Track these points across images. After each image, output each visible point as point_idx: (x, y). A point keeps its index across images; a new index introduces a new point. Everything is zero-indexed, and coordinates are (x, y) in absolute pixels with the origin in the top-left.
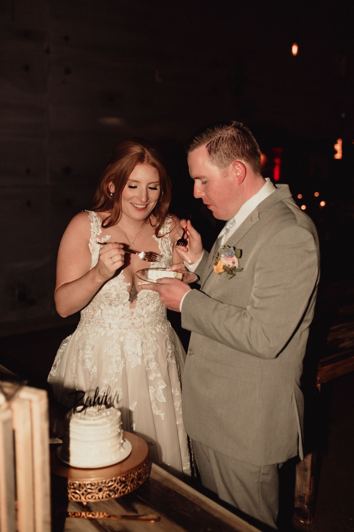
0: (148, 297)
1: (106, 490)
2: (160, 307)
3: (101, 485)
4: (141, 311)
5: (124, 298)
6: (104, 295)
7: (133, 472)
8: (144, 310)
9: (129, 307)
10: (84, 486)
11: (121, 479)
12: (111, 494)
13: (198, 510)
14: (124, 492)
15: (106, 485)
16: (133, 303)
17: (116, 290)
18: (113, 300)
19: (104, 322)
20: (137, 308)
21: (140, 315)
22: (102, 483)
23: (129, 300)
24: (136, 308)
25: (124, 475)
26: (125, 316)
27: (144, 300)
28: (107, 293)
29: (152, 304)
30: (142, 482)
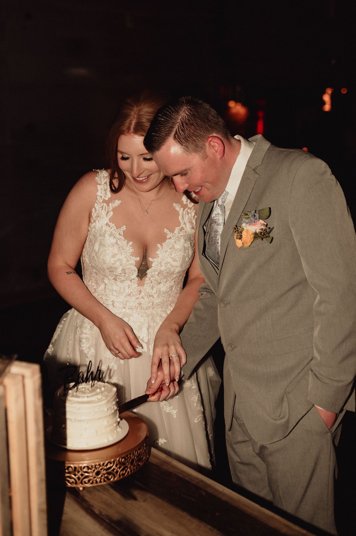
0: (160, 275)
1: (104, 472)
2: (173, 286)
3: (99, 468)
4: (151, 290)
5: (131, 274)
6: (108, 269)
7: (133, 453)
8: (155, 289)
9: (137, 284)
10: (80, 470)
11: (120, 460)
12: (110, 477)
13: (204, 493)
14: (123, 475)
15: (104, 468)
16: (142, 281)
17: (121, 265)
18: (119, 275)
19: (106, 298)
20: (147, 286)
21: (148, 294)
22: (99, 465)
23: (137, 276)
24: (145, 285)
25: (123, 456)
26: (131, 294)
27: (155, 278)
28: (111, 267)
29: (164, 283)
30: (142, 463)
